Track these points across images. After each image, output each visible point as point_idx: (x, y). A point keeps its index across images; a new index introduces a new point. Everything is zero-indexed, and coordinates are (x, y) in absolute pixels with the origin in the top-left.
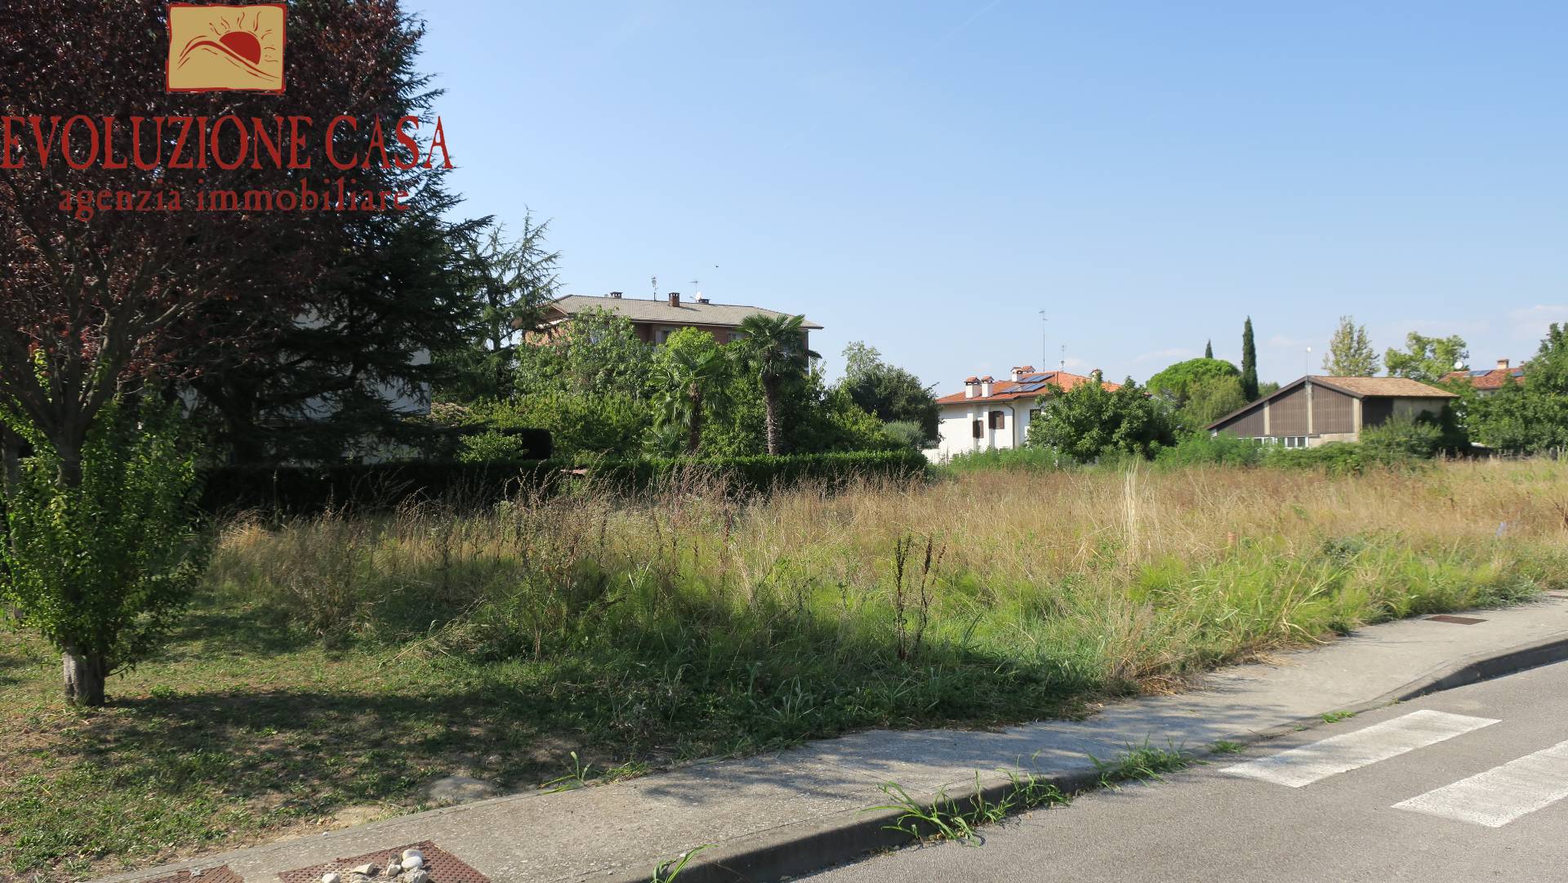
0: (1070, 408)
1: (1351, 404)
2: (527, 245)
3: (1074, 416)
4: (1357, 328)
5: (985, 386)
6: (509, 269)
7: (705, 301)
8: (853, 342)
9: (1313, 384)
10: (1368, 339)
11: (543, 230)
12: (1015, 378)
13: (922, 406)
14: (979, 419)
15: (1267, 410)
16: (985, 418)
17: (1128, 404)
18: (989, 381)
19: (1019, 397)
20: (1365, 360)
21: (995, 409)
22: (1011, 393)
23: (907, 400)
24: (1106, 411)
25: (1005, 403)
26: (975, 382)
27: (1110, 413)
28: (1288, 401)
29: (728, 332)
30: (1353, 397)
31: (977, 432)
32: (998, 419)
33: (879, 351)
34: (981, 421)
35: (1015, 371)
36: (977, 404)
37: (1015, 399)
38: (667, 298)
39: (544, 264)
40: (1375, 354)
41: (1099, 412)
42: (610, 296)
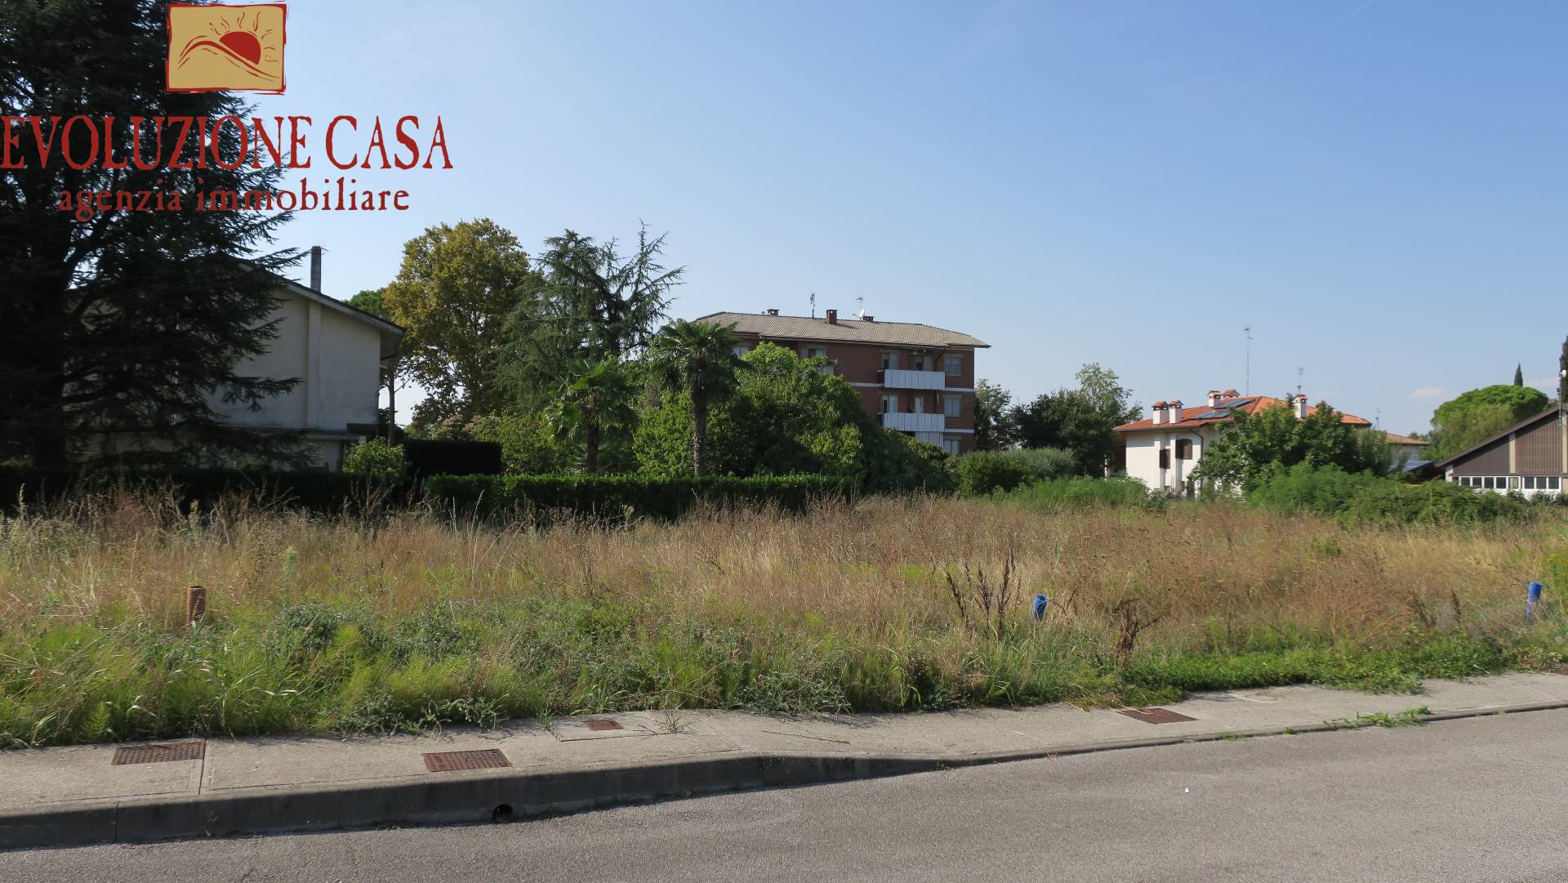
0: (1248, 437)
2: (643, 260)
3: (1251, 445)
5: (1172, 412)
6: (628, 284)
7: (869, 319)
8: (1087, 364)
11: (659, 244)
12: (1211, 403)
13: (1092, 432)
14: (1167, 448)
15: (1512, 444)
16: (1172, 446)
17: (1320, 433)
18: (1177, 405)
19: (1207, 424)
21: (1183, 434)
22: (1200, 419)
23: (1077, 426)
24: (1290, 440)
25: (1191, 430)
26: (1163, 407)
27: (1294, 443)
28: (1538, 433)
29: (881, 350)
31: (1164, 463)
32: (1186, 448)
33: (1116, 375)
34: (1169, 450)
35: (1212, 395)
36: (1164, 432)
37: (1201, 426)
38: (824, 316)
39: (667, 280)
41: (1282, 441)
42: (767, 313)
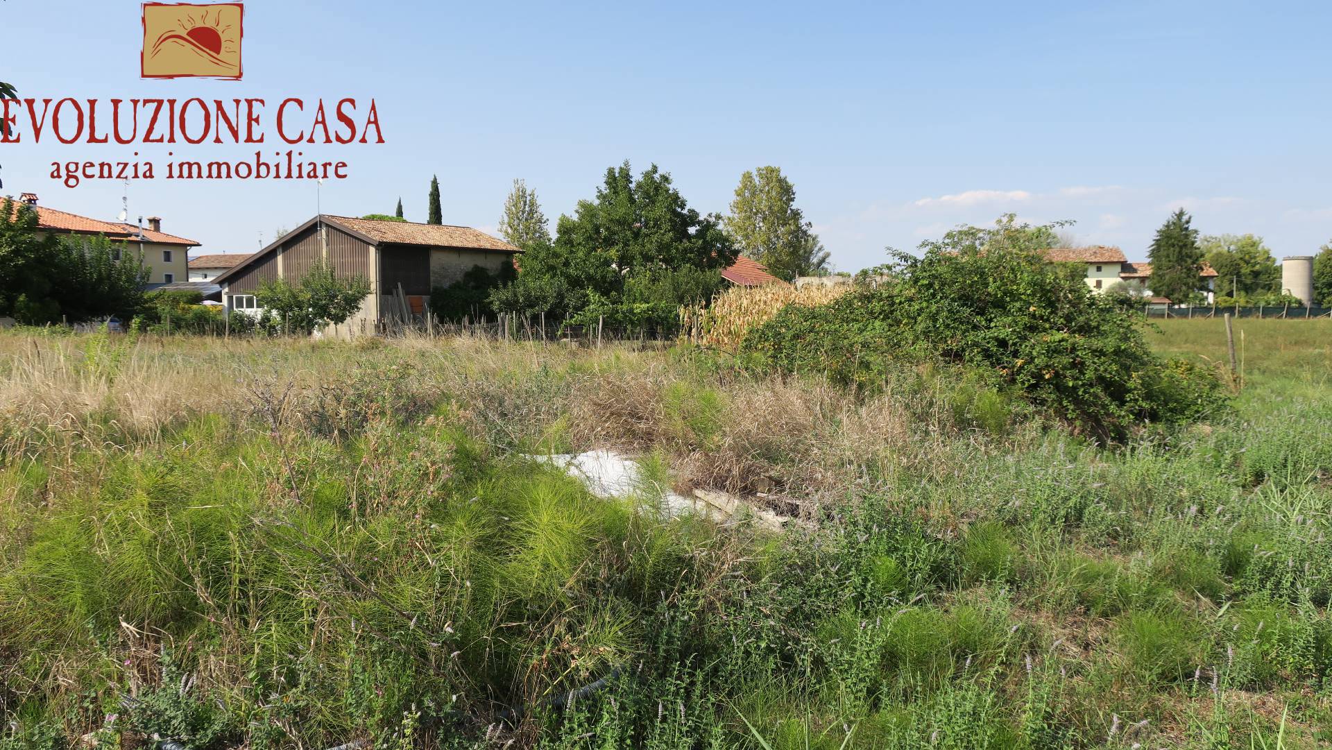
1: (368, 251)
4: (528, 192)
9: (327, 225)
10: (538, 202)
15: (280, 258)
20: (535, 223)
28: (301, 247)
30: (369, 244)
40: (545, 218)
